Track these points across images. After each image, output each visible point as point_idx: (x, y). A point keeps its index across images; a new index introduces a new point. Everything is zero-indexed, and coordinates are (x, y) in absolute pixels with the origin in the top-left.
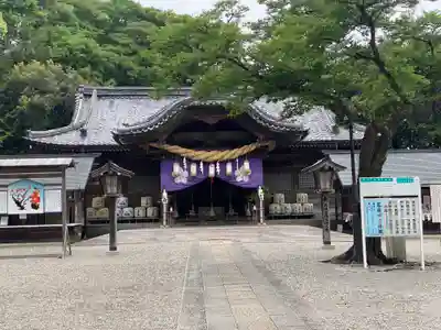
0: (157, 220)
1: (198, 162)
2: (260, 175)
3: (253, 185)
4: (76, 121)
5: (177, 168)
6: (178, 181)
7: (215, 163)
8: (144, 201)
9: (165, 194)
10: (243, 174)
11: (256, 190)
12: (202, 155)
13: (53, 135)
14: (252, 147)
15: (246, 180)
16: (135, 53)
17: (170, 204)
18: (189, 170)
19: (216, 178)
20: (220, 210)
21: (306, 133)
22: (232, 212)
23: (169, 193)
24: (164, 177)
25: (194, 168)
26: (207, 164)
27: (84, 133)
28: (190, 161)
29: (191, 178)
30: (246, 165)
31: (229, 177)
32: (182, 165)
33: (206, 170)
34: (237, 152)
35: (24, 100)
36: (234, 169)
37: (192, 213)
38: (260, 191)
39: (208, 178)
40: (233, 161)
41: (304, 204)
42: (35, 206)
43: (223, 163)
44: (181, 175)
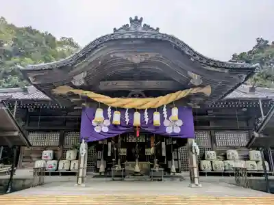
44: (101, 123)
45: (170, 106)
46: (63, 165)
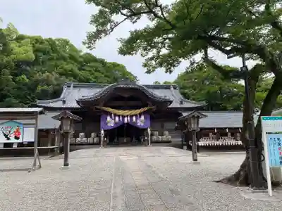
0: (98, 144)
1: (119, 116)
2: (149, 122)
3: (146, 127)
4: (62, 97)
5: (109, 118)
6: (109, 125)
7: (127, 116)
8: (93, 134)
9: (102, 132)
10: (141, 122)
11: (147, 129)
12: (121, 112)
13: (49, 103)
14: (146, 109)
15: (142, 124)
16: (93, 74)
17: (105, 136)
18: (115, 119)
19: (128, 124)
20: (129, 139)
21: (171, 102)
22: (134, 140)
23: (104, 131)
24: (102, 123)
25: (117, 118)
26: (124, 117)
27: (64, 102)
28: (115, 115)
29: (116, 123)
30: (143, 117)
31: (134, 123)
32: (111, 117)
33: (123, 119)
34: (138, 111)
35: (39, 88)
36: (136, 119)
37: (116, 140)
38: (149, 130)
39: (124, 124)
40: (136, 115)
41: (167, 136)
42: (17, 138)
43: (131, 116)
44: (111, 122)
45: (140, 114)
46: (90, 140)
